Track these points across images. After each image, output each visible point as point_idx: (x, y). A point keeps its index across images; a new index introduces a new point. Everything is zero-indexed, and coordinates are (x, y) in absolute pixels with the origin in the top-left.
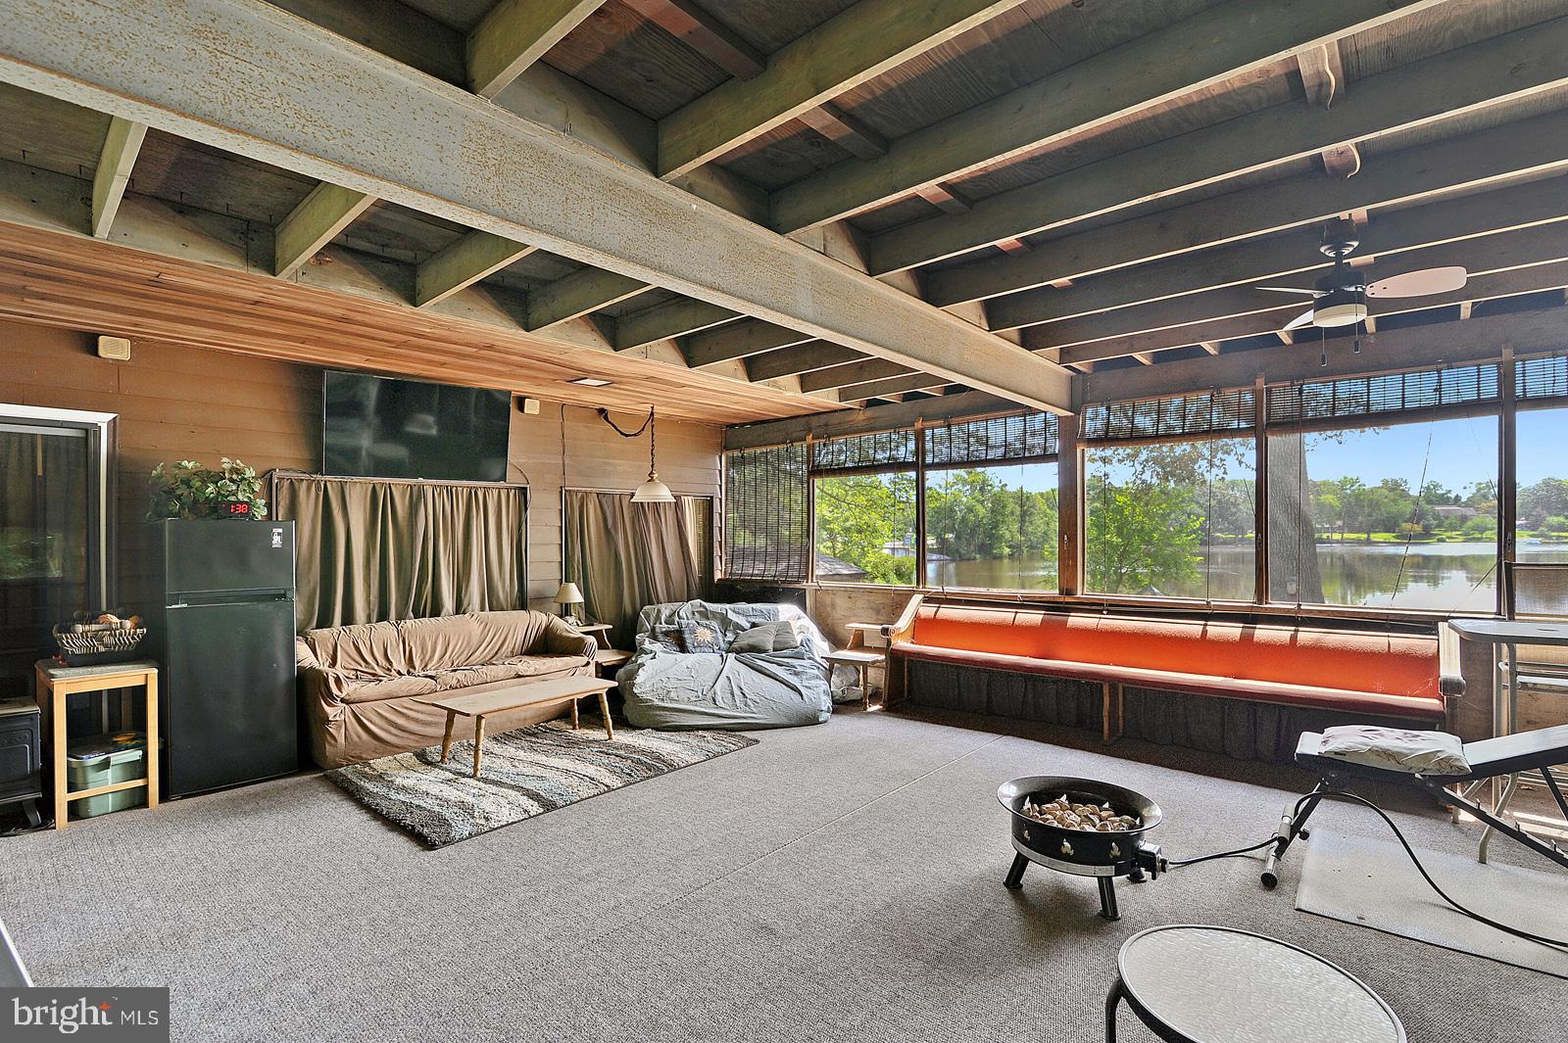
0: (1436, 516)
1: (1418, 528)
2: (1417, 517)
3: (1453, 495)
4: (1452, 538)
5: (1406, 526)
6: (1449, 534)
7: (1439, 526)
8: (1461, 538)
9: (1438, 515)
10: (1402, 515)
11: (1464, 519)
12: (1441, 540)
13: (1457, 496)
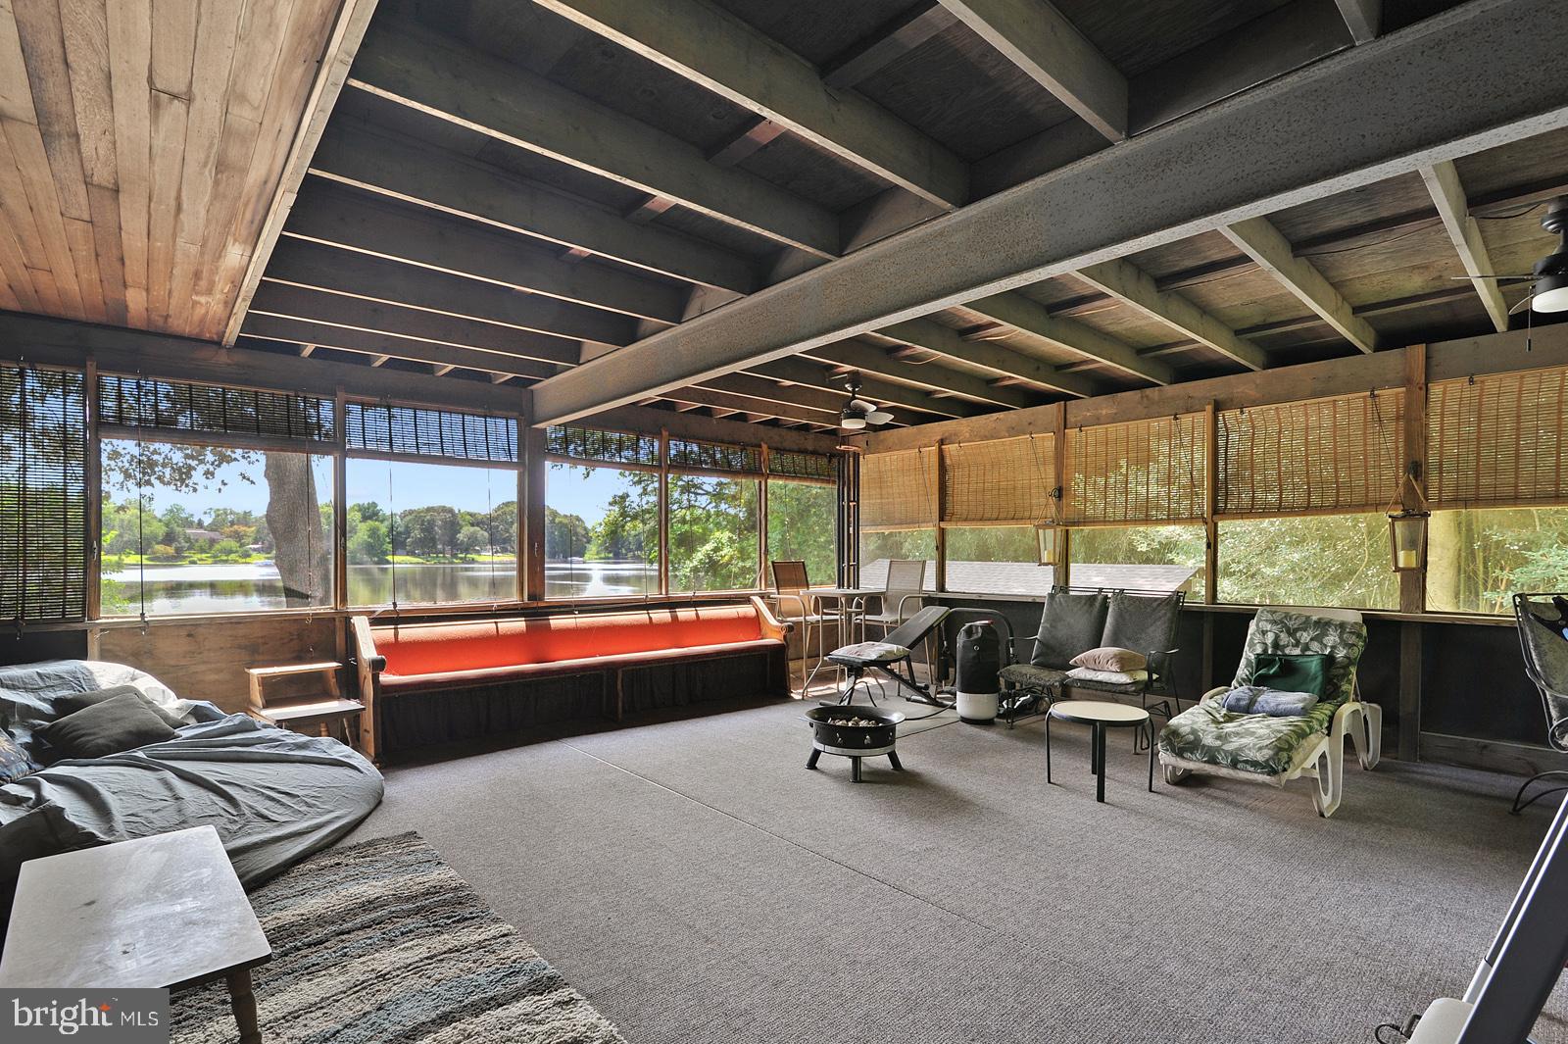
0: (188, 539)
1: (171, 550)
2: (169, 539)
3: (196, 520)
4: (202, 560)
5: (160, 548)
6: (199, 556)
7: (189, 548)
8: (210, 560)
9: (189, 538)
10: (155, 537)
11: (212, 542)
12: (194, 563)
13: (200, 520)
